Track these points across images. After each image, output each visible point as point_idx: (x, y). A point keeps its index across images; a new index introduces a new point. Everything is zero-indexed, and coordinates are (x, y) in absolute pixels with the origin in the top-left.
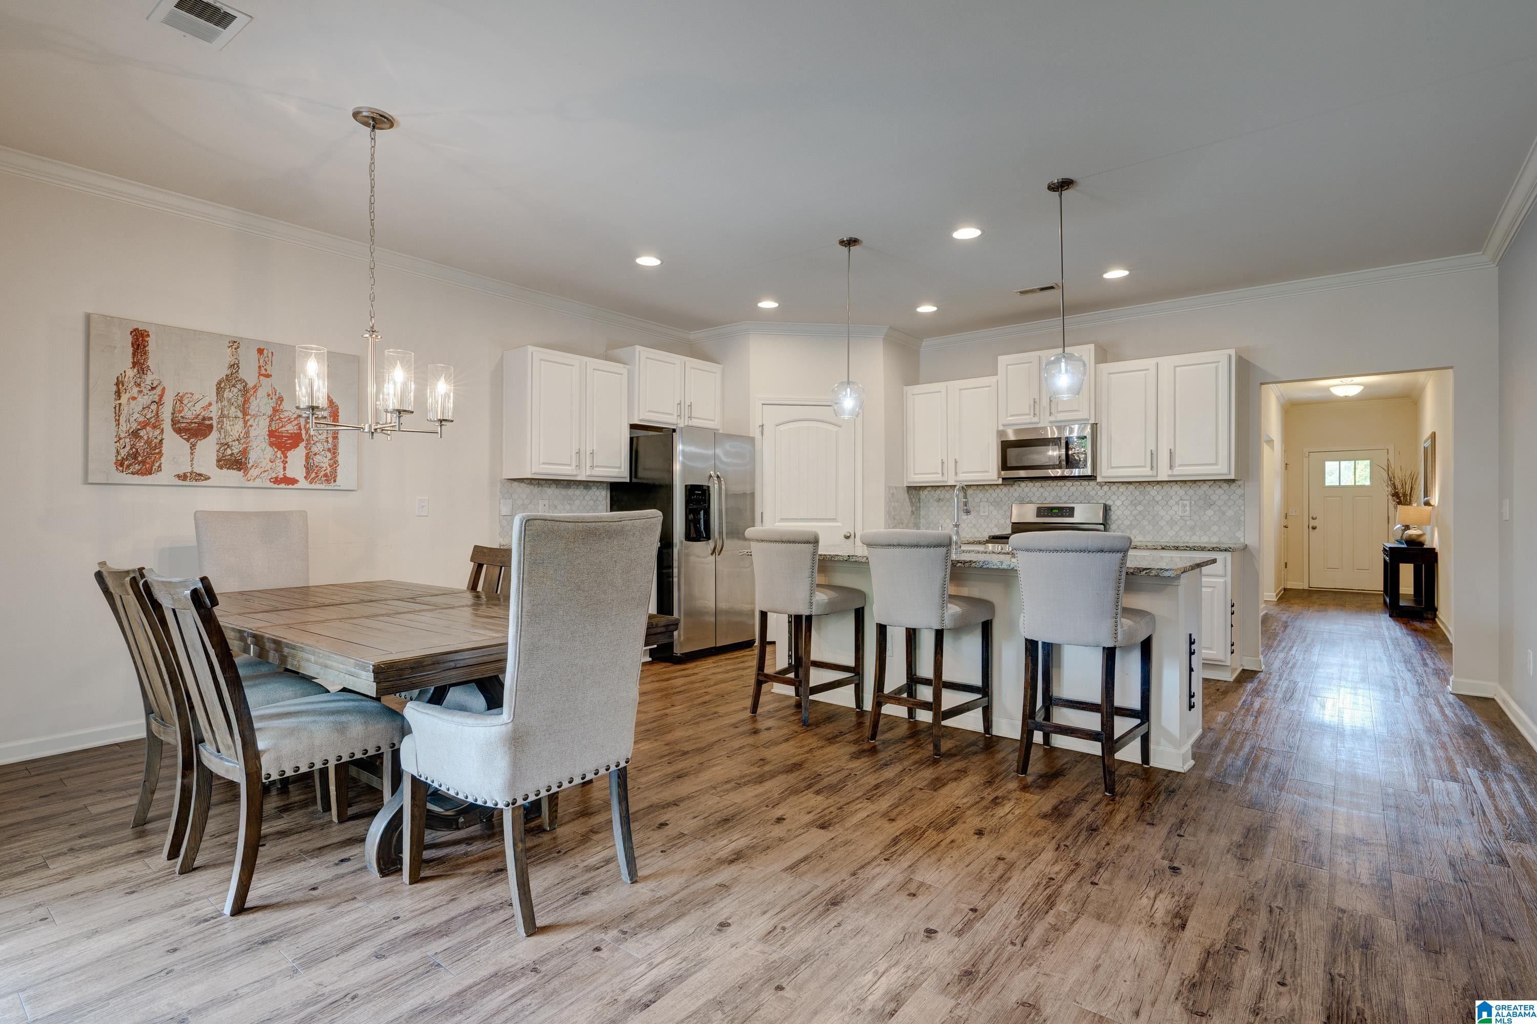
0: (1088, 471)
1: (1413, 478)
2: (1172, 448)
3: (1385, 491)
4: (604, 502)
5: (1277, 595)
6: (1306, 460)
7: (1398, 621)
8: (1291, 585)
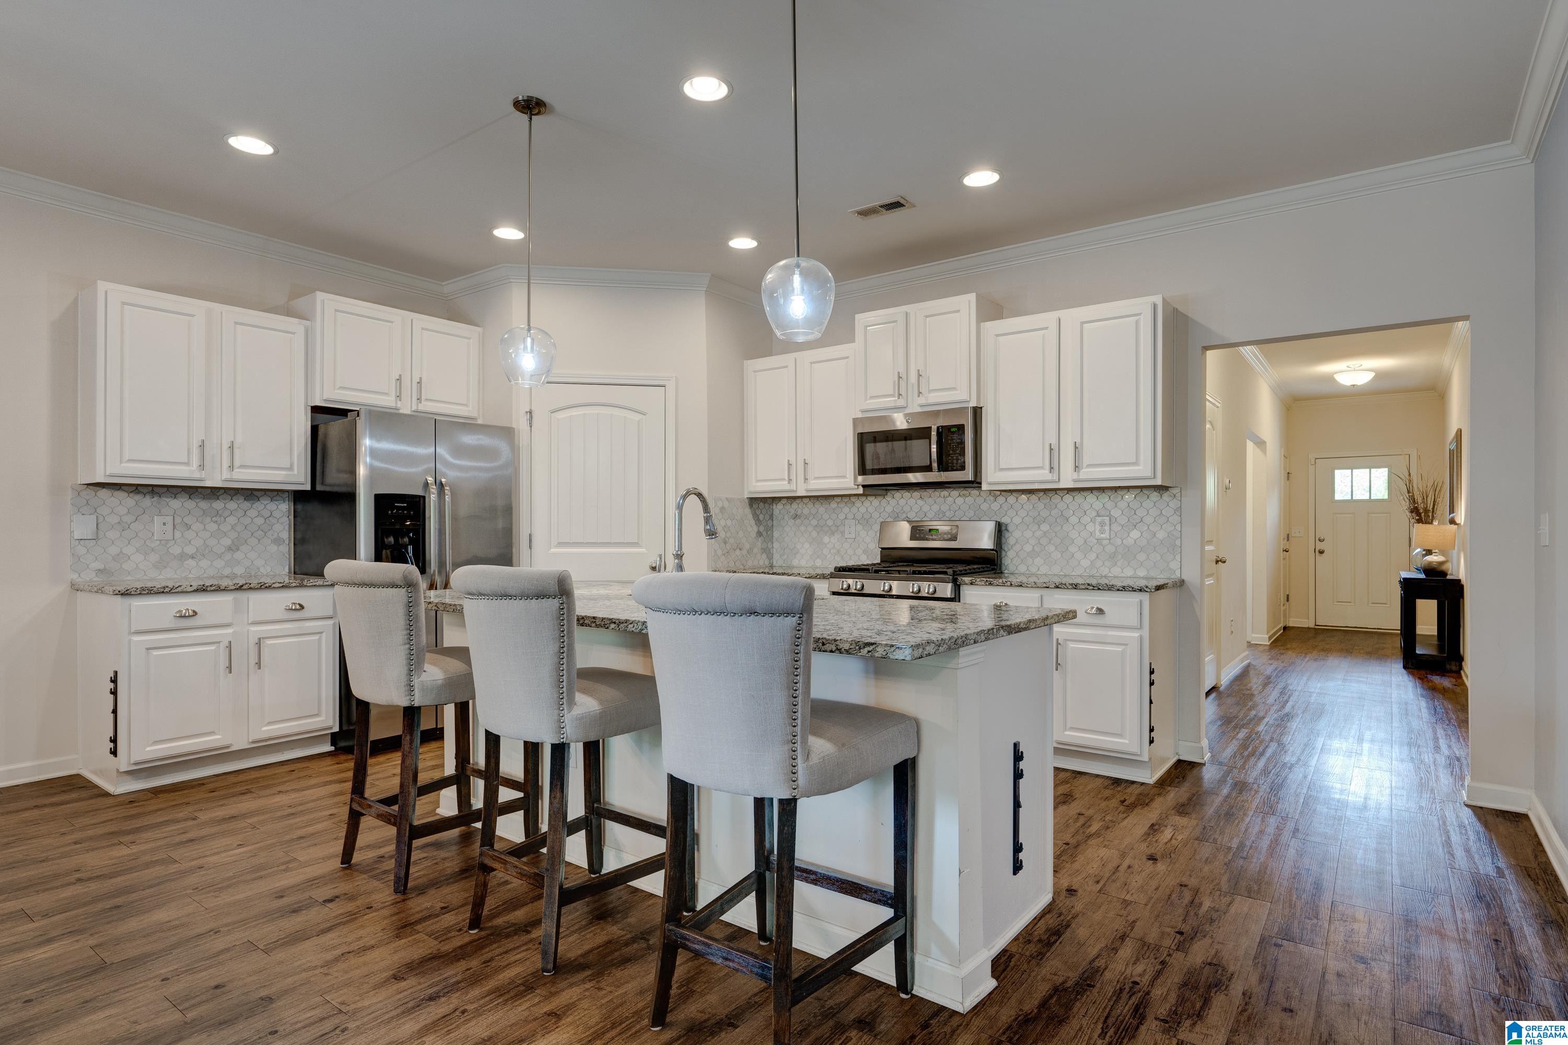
0: (968, 475)
1: (1436, 489)
2: (1078, 441)
3: (1403, 509)
4: (285, 519)
5: (1270, 638)
6: (1311, 468)
7: (1413, 674)
8: (1295, 622)
